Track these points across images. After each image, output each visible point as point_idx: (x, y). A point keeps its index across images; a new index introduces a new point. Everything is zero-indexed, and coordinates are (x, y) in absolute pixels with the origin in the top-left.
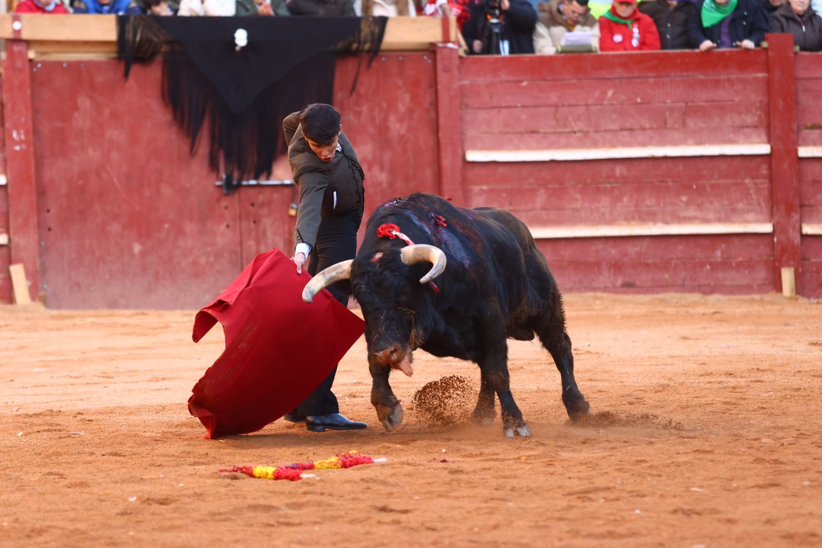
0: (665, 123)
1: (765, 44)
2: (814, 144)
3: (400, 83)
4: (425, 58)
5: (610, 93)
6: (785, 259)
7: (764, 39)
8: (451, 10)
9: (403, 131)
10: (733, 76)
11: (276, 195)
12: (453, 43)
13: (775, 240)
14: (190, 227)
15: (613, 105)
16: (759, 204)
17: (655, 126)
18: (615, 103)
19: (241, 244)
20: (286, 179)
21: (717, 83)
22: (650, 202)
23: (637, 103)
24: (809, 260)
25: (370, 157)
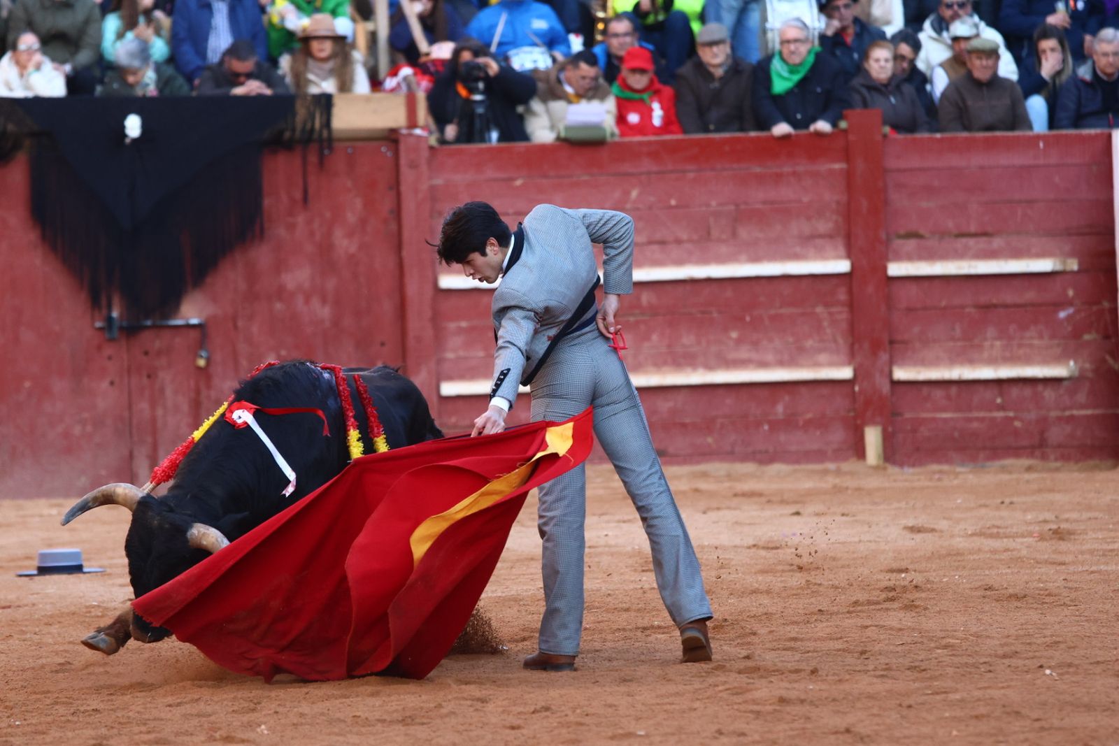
0: (709, 233)
1: (843, 125)
2: (910, 258)
3: (349, 184)
4: (383, 149)
5: (634, 194)
6: (869, 414)
7: (842, 117)
8: (418, 84)
9: (353, 249)
10: (800, 169)
11: (178, 340)
12: (423, 128)
13: (857, 388)
14: (59, 385)
15: (638, 209)
16: (835, 341)
17: (695, 237)
18: (640, 206)
19: (130, 407)
20: (195, 317)
21: (778, 178)
22: (688, 340)
23: (671, 207)
24: (900, 414)
25: (307, 285)
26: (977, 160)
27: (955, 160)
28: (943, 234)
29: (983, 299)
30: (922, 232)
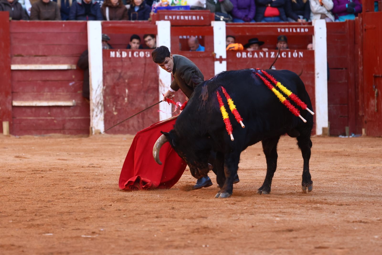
26: (42, 30)
27: (34, 30)
28: (30, 55)
29: (44, 78)
30: (23, 54)
